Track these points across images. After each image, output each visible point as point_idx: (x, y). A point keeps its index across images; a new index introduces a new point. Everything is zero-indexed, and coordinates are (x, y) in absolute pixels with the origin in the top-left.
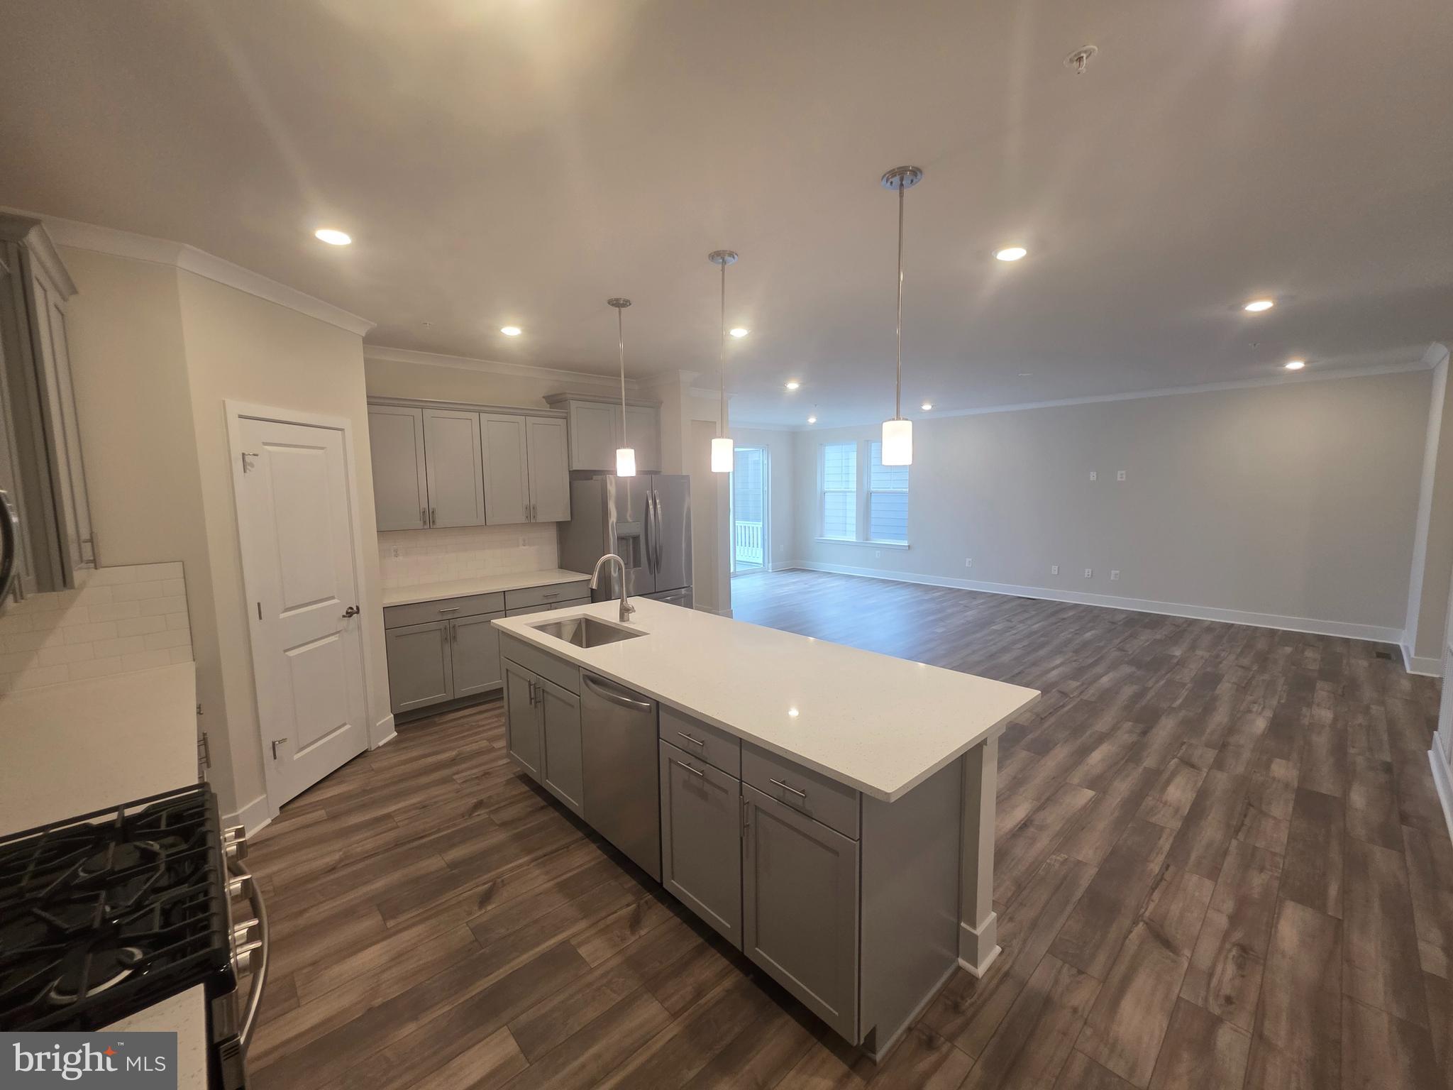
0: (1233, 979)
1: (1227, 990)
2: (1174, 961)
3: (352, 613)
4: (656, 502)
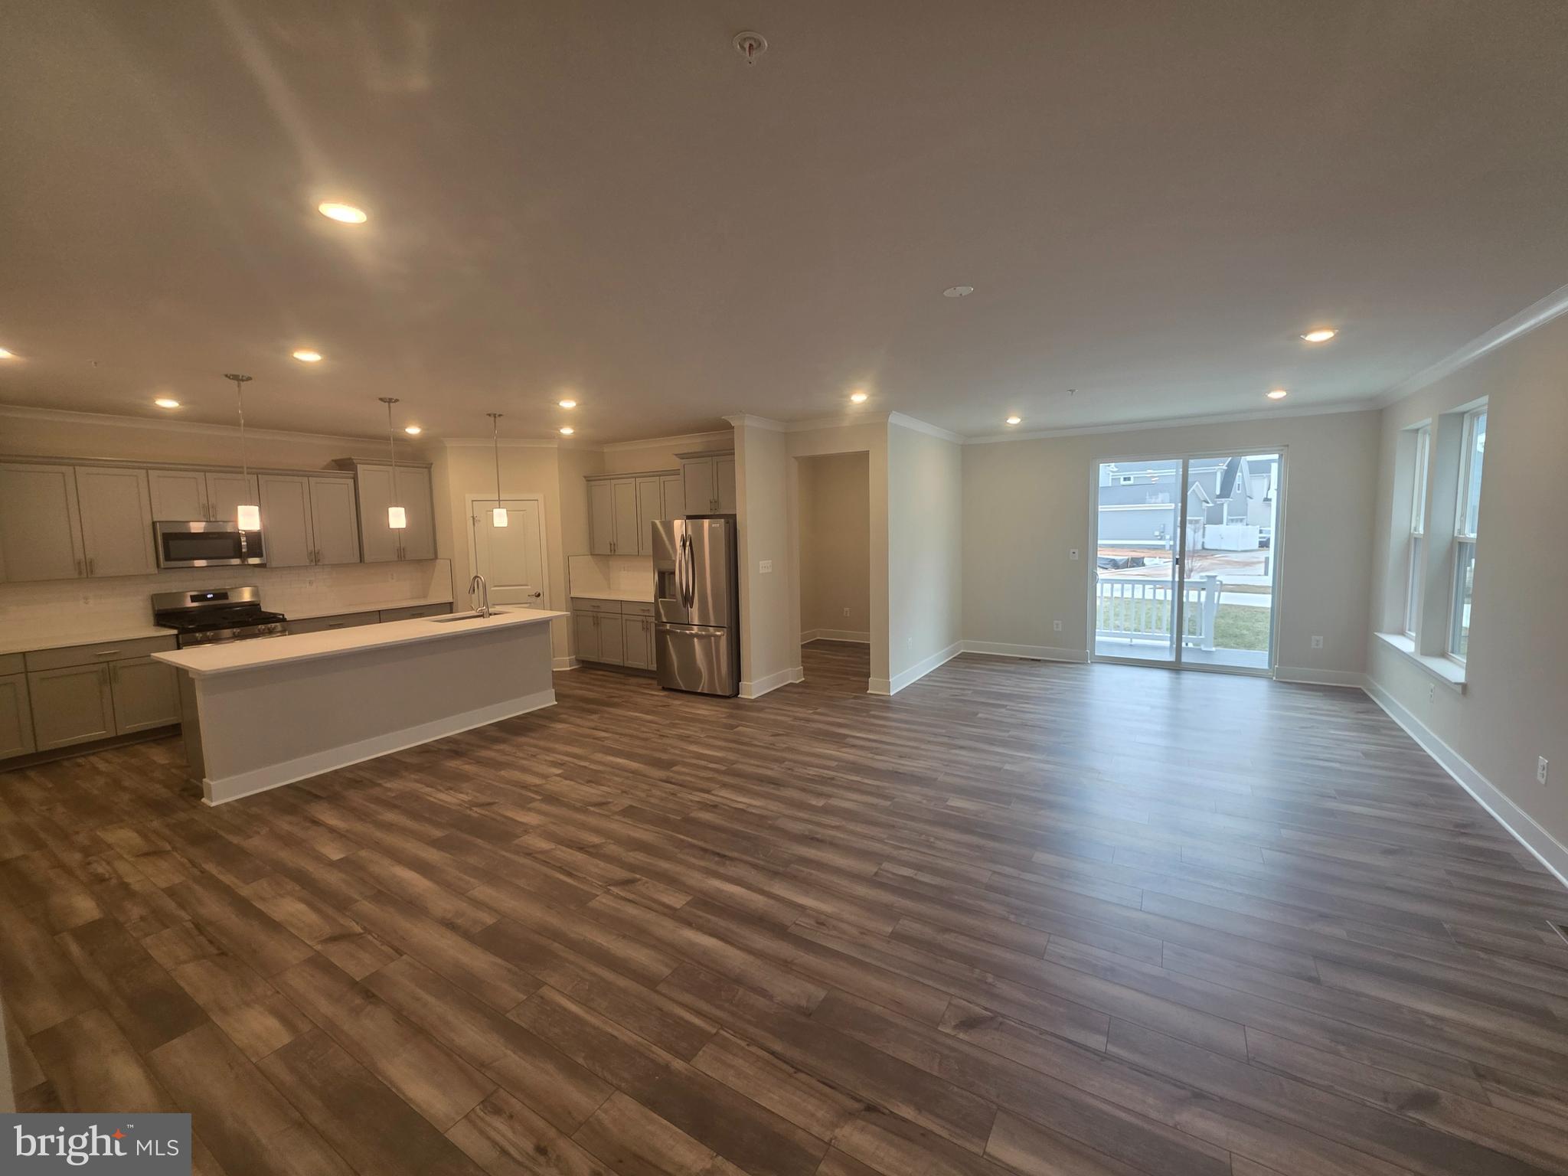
0: (95, 870)
1: (94, 865)
2: (133, 853)
3: (539, 595)
4: (688, 543)
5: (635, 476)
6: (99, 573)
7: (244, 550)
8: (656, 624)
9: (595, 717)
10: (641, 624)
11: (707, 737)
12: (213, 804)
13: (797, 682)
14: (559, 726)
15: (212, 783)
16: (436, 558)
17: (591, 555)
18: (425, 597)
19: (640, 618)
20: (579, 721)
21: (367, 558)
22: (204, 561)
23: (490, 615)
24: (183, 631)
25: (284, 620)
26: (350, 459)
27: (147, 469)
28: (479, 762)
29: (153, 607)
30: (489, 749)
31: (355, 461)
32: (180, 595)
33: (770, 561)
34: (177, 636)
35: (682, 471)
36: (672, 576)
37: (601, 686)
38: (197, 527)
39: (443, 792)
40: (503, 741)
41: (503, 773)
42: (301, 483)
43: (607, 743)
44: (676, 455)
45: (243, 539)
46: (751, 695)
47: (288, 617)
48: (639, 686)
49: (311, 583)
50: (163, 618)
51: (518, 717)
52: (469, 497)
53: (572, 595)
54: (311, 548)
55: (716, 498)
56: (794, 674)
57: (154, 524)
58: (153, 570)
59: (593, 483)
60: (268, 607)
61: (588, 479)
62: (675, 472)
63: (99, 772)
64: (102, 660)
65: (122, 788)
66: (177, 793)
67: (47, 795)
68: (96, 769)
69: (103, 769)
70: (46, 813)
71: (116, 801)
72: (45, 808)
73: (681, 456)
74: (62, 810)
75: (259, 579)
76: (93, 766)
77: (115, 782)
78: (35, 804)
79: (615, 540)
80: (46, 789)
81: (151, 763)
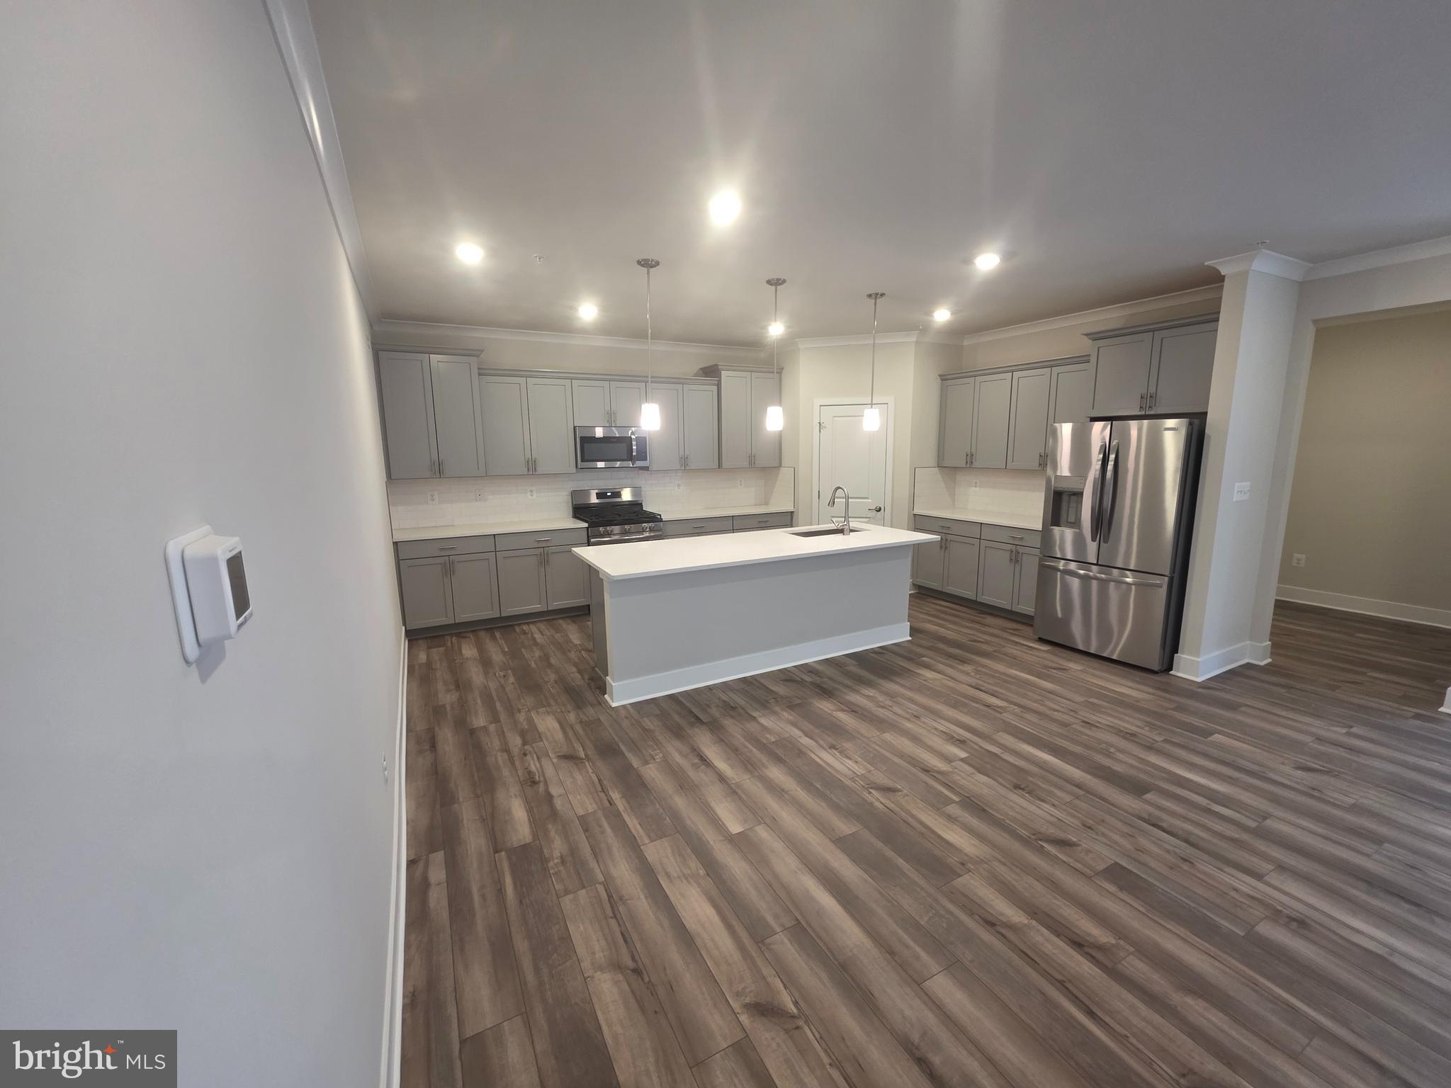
0: (529, 765)
1: (529, 757)
2: (556, 752)
3: (879, 510)
4: (1112, 457)
5: (1012, 370)
6: (540, 470)
7: (634, 454)
8: (1040, 558)
9: (968, 668)
10: (1008, 553)
11: (1166, 741)
12: (614, 705)
13: (1262, 663)
14: (929, 674)
15: (613, 684)
16: (780, 465)
17: (938, 467)
18: (767, 504)
19: (1009, 547)
20: (949, 671)
21: (725, 465)
22: (603, 463)
23: (852, 531)
24: (592, 525)
25: (661, 520)
26: (717, 365)
27: (571, 379)
28: (854, 710)
29: (572, 502)
30: (857, 692)
31: (720, 367)
32: (586, 493)
33: (1249, 483)
34: (587, 529)
35: (1093, 359)
36: (1073, 498)
37: (954, 623)
38: (599, 433)
39: (825, 750)
40: (869, 684)
41: (887, 736)
42: (677, 390)
43: (1006, 716)
44: (1087, 335)
45: (634, 443)
46: (1197, 677)
47: (664, 518)
48: (1004, 629)
49: (679, 486)
50: (580, 510)
51: (873, 651)
52: (818, 401)
53: (916, 511)
54: (681, 453)
55: (1152, 390)
56: (1257, 652)
57: (575, 427)
58: (574, 470)
59: (949, 382)
60: (648, 507)
61: (943, 378)
62: (1084, 359)
63: (536, 644)
64: (540, 545)
65: (550, 665)
66: (587, 681)
67: (504, 660)
68: (534, 639)
69: (539, 640)
70: (502, 681)
71: (546, 679)
72: (502, 674)
73: (1096, 337)
74: (512, 679)
75: (643, 480)
76: (532, 634)
77: (546, 658)
78: (497, 668)
79: (973, 450)
80: (504, 653)
81: (569, 641)
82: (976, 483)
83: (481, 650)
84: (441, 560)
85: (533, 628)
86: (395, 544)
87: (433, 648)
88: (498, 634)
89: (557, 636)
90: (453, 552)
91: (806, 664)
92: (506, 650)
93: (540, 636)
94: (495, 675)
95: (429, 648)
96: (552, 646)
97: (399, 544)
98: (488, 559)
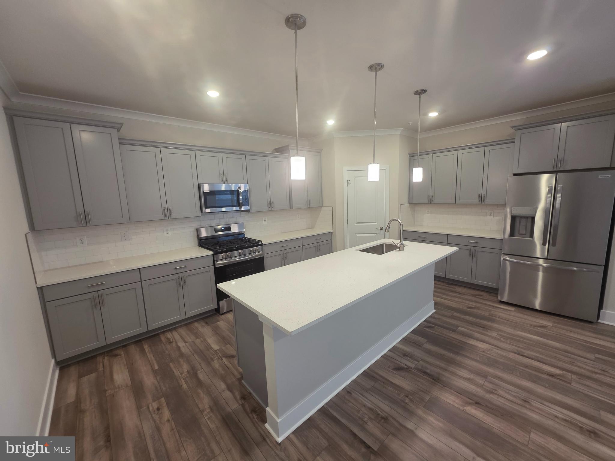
5: (458, 149)
6: (174, 215)
7: (241, 202)
15: (279, 421)
16: (322, 206)
17: (410, 204)
21: (293, 206)
24: (216, 252)
25: (262, 245)
27: (195, 150)
29: (198, 236)
31: (289, 147)
34: (213, 255)
35: (517, 141)
36: (524, 220)
42: (264, 161)
44: (512, 127)
47: (264, 242)
48: (473, 295)
52: (345, 168)
53: (403, 229)
54: (269, 200)
57: (199, 185)
58: (199, 213)
59: (415, 158)
60: (248, 235)
61: (411, 155)
63: (182, 355)
64: (178, 271)
65: (200, 383)
66: (240, 402)
67: (156, 382)
68: (179, 348)
69: (183, 350)
70: (156, 417)
71: (201, 408)
72: (155, 405)
73: (517, 128)
74: (166, 414)
75: (243, 218)
76: (176, 342)
77: (193, 373)
78: (150, 397)
79: (433, 194)
80: (155, 372)
81: (209, 347)
82: (428, 211)
83: (133, 372)
84: (90, 295)
85: (175, 334)
86: (41, 289)
87: (85, 376)
88: (146, 347)
89: (198, 341)
90: (101, 288)
91: (394, 346)
92: (156, 367)
93: (184, 344)
94: (148, 407)
95: (80, 376)
96: (196, 356)
97: (43, 288)
98: (135, 288)
